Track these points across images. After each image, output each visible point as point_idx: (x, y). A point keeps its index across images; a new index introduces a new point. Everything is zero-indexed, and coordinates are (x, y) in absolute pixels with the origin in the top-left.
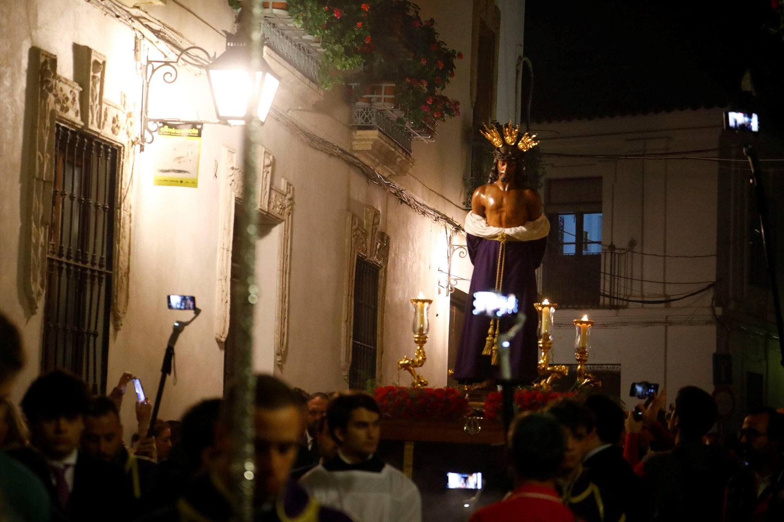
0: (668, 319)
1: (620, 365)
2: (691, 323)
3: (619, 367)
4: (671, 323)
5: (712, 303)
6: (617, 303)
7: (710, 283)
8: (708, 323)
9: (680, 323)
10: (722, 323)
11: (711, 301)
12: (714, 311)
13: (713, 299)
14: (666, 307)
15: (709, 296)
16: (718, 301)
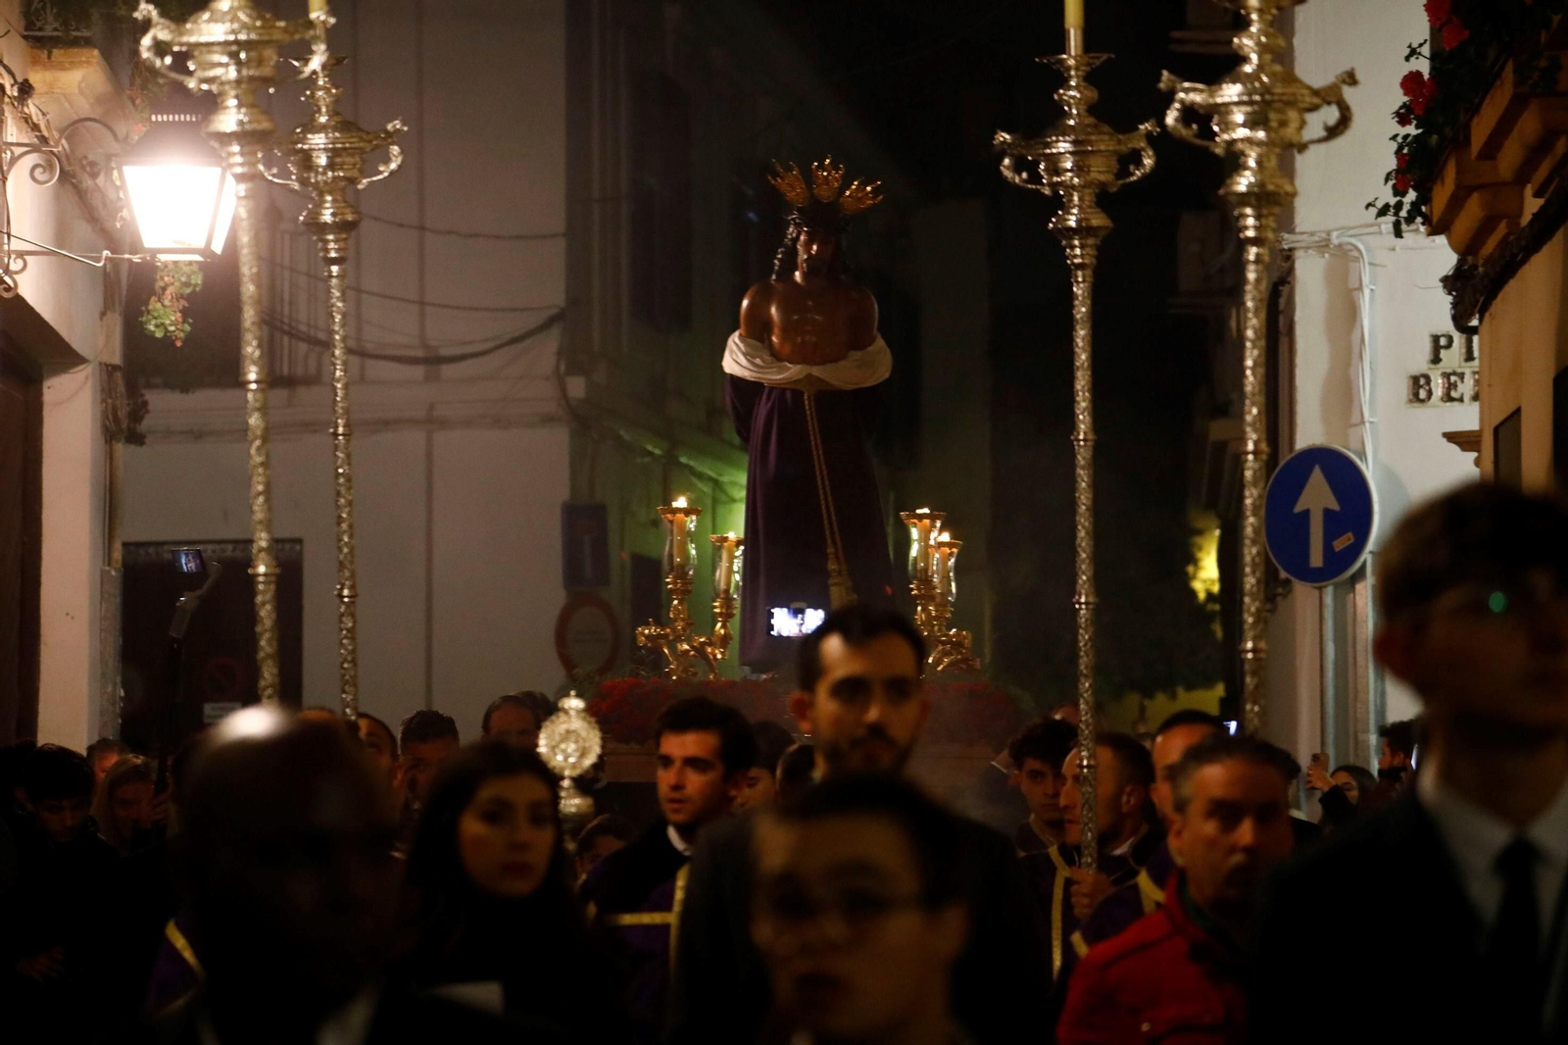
0: (435, 413)
1: (299, 541)
2: (499, 422)
3: (298, 547)
4: (444, 424)
5: (558, 367)
6: (290, 369)
7: (554, 311)
8: (548, 420)
9: (468, 423)
10: (582, 421)
11: (553, 360)
12: (563, 390)
13: (559, 353)
14: (427, 379)
15: (549, 347)
16: (574, 360)
